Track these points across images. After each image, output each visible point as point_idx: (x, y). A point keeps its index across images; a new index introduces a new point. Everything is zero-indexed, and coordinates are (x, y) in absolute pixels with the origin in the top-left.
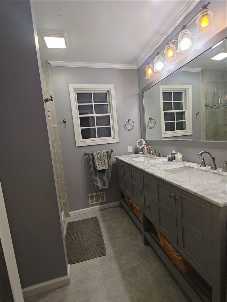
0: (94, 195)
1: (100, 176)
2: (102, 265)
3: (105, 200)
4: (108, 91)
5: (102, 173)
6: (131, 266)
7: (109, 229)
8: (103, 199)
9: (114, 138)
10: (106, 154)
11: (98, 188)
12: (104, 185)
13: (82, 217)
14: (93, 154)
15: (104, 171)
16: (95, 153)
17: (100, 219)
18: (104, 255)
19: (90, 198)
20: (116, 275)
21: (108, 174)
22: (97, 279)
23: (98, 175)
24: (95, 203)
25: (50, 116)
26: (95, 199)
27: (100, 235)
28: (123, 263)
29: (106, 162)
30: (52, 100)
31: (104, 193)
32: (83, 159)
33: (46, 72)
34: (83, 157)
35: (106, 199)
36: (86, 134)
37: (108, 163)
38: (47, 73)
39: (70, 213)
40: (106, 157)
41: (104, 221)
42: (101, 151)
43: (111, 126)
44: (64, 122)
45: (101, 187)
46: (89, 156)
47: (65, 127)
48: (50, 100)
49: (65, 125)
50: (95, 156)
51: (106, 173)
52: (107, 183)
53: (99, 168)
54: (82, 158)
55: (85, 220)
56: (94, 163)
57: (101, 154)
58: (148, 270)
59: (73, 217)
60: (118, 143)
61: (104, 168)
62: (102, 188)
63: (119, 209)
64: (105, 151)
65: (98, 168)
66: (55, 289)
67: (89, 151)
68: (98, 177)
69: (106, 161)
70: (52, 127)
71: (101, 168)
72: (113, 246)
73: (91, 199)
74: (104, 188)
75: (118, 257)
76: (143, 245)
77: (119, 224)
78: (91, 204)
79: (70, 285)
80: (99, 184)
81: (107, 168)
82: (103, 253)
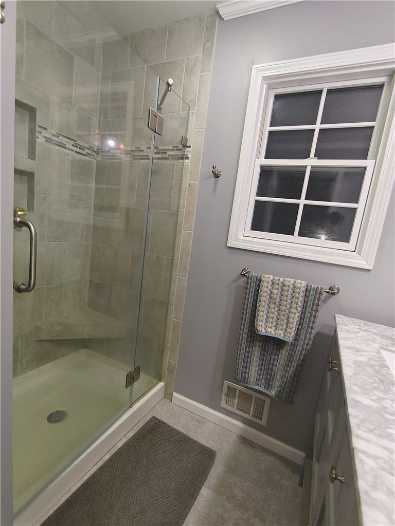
0: (237, 390)
1: (263, 350)
3: (264, 423)
5: (271, 347)
8: (258, 415)
9: (358, 250)
10: (302, 294)
11: (244, 381)
12: (268, 385)
14: (260, 280)
15: (279, 343)
16: (267, 278)
19: (225, 391)
21: (290, 360)
23: (258, 344)
24: (234, 410)
25: (188, 158)
26: (237, 400)
29: (291, 320)
31: (267, 401)
32: (235, 285)
33: (208, 41)
34: (237, 279)
35: (268, 421)
37: (300, 325)
38: (209, 44)
39: (174, 393)
40: (300, 304)
42: (290, 281)
44: (216, 176)
45: (258, 385)
46: (248, 283)
47: (215, 190)
49: (216, 183)
50: (265, 288)
51: (284, 353)
52: (277, 383)
53: (264, 327)
54: (234, 281)
57: (287, 288)
60: (369, 270)
61: (280, 335)
62: (257, 387)
64: (302, 284)
65: (259, 328)
68: (256, 352)
69: (295, 317)
70: (188, 184)
71: (269, 330)
73: (228, 395)
74: (266, 391)
78: (223, 405)
80: (253, 372)
81: (290, 337)
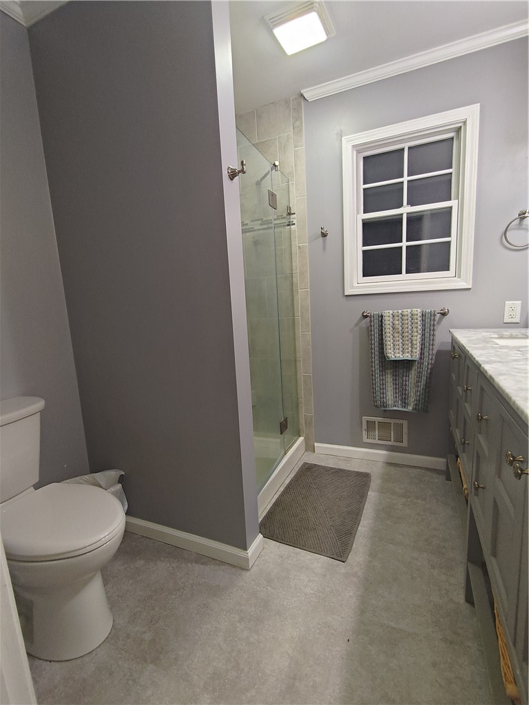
0: (377, 423)
1: (395, 376)
2: (325, 575)
3: (405, 444)
4: (458, 130)
5: (401, 371)
6: (392, 624)
7: (386, 514)
8: (399, 439)
9: (458, 274)
10: (420, 319)
11: (384, 405)
12: (405, 404)
13: (340, 462)
14: (382, 316)
15: (407, 364)
16: (388, 313)
17: (375, 484)
18: (340, 559)
19: (365, 426)
20: (342, 615)
21: (419, 377)
22: (298, 594)
23: (389, 371)
24: (376, 441)
25: (294, 224)
26: (377, 432)
27: (356, 515)
28: (374, 602)
29: (415, 342)
30: (244, 173)
31: (405, 423)
32: (357, 328)
34: (359, 321)
35: (409, 441)
36: (375, 265)
37: (423, 344)
38: (298, 123)
39: (316, 444)
40: (419, 327)
41: (382, 490)
42: (407, 311)
43: (453, 239)
44: (324, 235)
46: (371, 321)
47: (324, 248)
48: (239, 172)
49: (324, 243)
50: (388, 322)
51: (413, 372)
52: (412, 400)
53: (393, 354)
54: (356, 325)
55: (341, 470)
56: (382, 339)
57: (406, 318)
58: (434, 665)
59: (320, 455)
60: (470, 289)
61: (407, 356)
62: (395, 408)
63: (439, 480)
64: (418, 311)
65: (389, 355)
66: (222, 563)
67: (373, 308)
68: (389, 379)
69: (417, 339)
70: (297, 247)
71: (398, 355)
72: (373, 554)
73: (368, 430)
74: (403, 409)
75: (370, 584)
76: (460, 597)
77: (418, 514)
78: (365, 440)
79: (248, 574)
80: (390, 396)
81: (416, 356)
82: (340, 553)
